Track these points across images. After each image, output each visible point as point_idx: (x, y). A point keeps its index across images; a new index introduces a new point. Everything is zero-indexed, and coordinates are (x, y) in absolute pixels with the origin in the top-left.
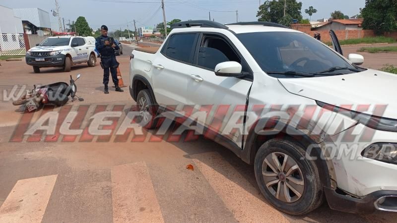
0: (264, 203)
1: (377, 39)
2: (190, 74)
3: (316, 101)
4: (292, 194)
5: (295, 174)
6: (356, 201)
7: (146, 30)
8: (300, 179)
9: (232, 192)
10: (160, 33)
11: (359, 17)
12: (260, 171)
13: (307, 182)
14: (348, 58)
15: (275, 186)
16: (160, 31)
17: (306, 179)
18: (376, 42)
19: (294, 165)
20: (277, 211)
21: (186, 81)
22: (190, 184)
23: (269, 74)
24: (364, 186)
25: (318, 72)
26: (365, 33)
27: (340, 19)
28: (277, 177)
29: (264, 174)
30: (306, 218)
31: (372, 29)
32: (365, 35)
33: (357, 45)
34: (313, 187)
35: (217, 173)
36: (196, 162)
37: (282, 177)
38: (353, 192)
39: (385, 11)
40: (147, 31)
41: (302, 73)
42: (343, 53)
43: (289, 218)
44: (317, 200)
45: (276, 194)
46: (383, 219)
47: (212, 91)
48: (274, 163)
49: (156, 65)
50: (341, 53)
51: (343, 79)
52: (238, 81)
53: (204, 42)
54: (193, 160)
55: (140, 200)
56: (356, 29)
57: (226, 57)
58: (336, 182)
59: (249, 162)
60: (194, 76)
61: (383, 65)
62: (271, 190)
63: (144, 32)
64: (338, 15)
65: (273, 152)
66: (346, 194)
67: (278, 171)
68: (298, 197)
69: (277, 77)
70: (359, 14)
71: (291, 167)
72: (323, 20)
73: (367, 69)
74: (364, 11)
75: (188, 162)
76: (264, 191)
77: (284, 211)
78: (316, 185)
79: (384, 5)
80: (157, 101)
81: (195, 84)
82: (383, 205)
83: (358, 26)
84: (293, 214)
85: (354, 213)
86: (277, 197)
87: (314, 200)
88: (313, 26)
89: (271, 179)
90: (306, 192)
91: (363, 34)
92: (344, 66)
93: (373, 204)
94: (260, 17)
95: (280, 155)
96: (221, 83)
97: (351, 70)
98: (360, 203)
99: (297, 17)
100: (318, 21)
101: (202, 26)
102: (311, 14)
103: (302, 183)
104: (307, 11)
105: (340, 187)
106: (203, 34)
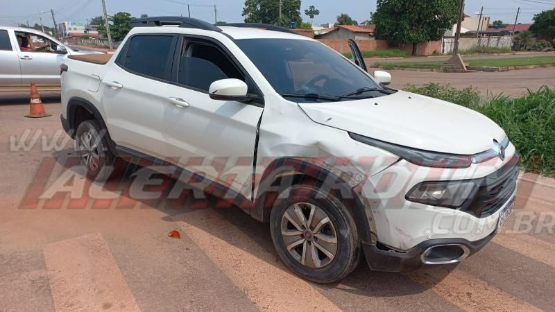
0: (285, 273)
1: (391, 52)
2: (167, 97)
3: (349, 132)
4: (322, 256)
5: (326, 230)
6: (401, 257)
7: (72, 27)
8: (331, 235)
9: (241, 263)
10: (97, 32)
11: (370, 23)
12: (278, 230)
13: (341, 239)
14: (374, 76)
15: (299, 249)
16: (98, 29)
17: (340, 234)
18: (390, 56)
19: (324, 218)
20: (302, 281)
21: (161, 107)
22: (178, 259)
23: (284, 96)
24: (409, 236)
25: (345, 95)
26: (377, 44)
27: (347, 24)
28: (302, 236)
29: (284, 233)
30: (340, 286)
31: (385, 39)
32: (378, 47)
33: (370, 59)
34: (349, 245)
35: (215, 238)
36: (182, 225)
37: (308, 235)
38: (397, 246)
39: (399, 17)
40: (75, 29)
41: (325, 96)
42: (368, 70)
43: (319, 289)
44: (354, 262)
45: (301, 258)
46: (426, 274)
47: (205, 121)
48: (298, 219)
49: (110, 83)
50: (365, 69)
51: (376, 104)
52: (241, 108)
53: (186, 49)
54: (178, 223)
55: (100, 292)
56: (367, 39)
57: (222, 72)
58: (376, 236)
59: (262, 220)
60: (174, 99)
61: (404, 85)
62: (295, 255)
63: (70, 29)
64: (344, 20)
65: (296, 202)
66: (388, 249)
67: (303, 227)
68: (329, 259)
69: (297, 102)
70: (370, 19)
71: (320, 221)
72: (327, 26)
73: (397, 91)
74: (375, 16)
75: (170, 226)
76: (285, 255)
77: (312, 280)
78: (352, 241)
79: (396, 10)
80: (112, 138)
81: (176, 111)
82: (430, 257)
83: (370, 35)
84: (323, 282)
85: (398, 271)
86: (303, 262)
87: (350, 261)
88: (316, 33)
89: (293, 239)
90: (340, 251)
91: (375, 45)
92: (372, 87)
93: (420, 258)
94: (247, 16)
95: (305, 206)
96: (217, 110)
97: (381, 91)
98: (406, 259)
99: (295, 20)
100: (322, 26)
101: (181, 25)
102: (312, 17)
103: (335, 240)
104: (307, 13)
105: (382, 241)
106: (184, 37)
